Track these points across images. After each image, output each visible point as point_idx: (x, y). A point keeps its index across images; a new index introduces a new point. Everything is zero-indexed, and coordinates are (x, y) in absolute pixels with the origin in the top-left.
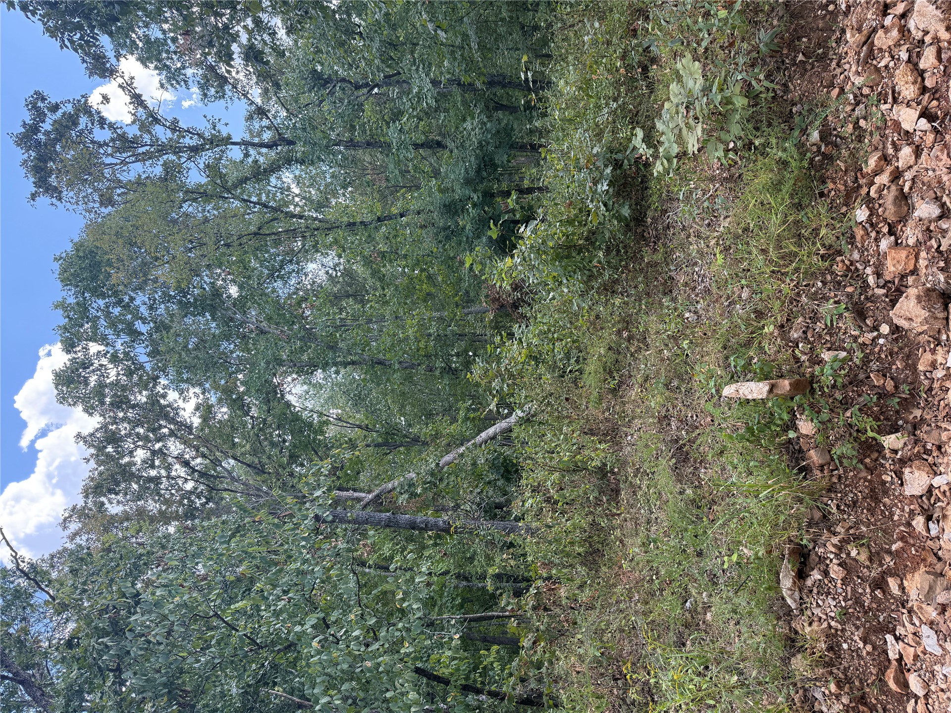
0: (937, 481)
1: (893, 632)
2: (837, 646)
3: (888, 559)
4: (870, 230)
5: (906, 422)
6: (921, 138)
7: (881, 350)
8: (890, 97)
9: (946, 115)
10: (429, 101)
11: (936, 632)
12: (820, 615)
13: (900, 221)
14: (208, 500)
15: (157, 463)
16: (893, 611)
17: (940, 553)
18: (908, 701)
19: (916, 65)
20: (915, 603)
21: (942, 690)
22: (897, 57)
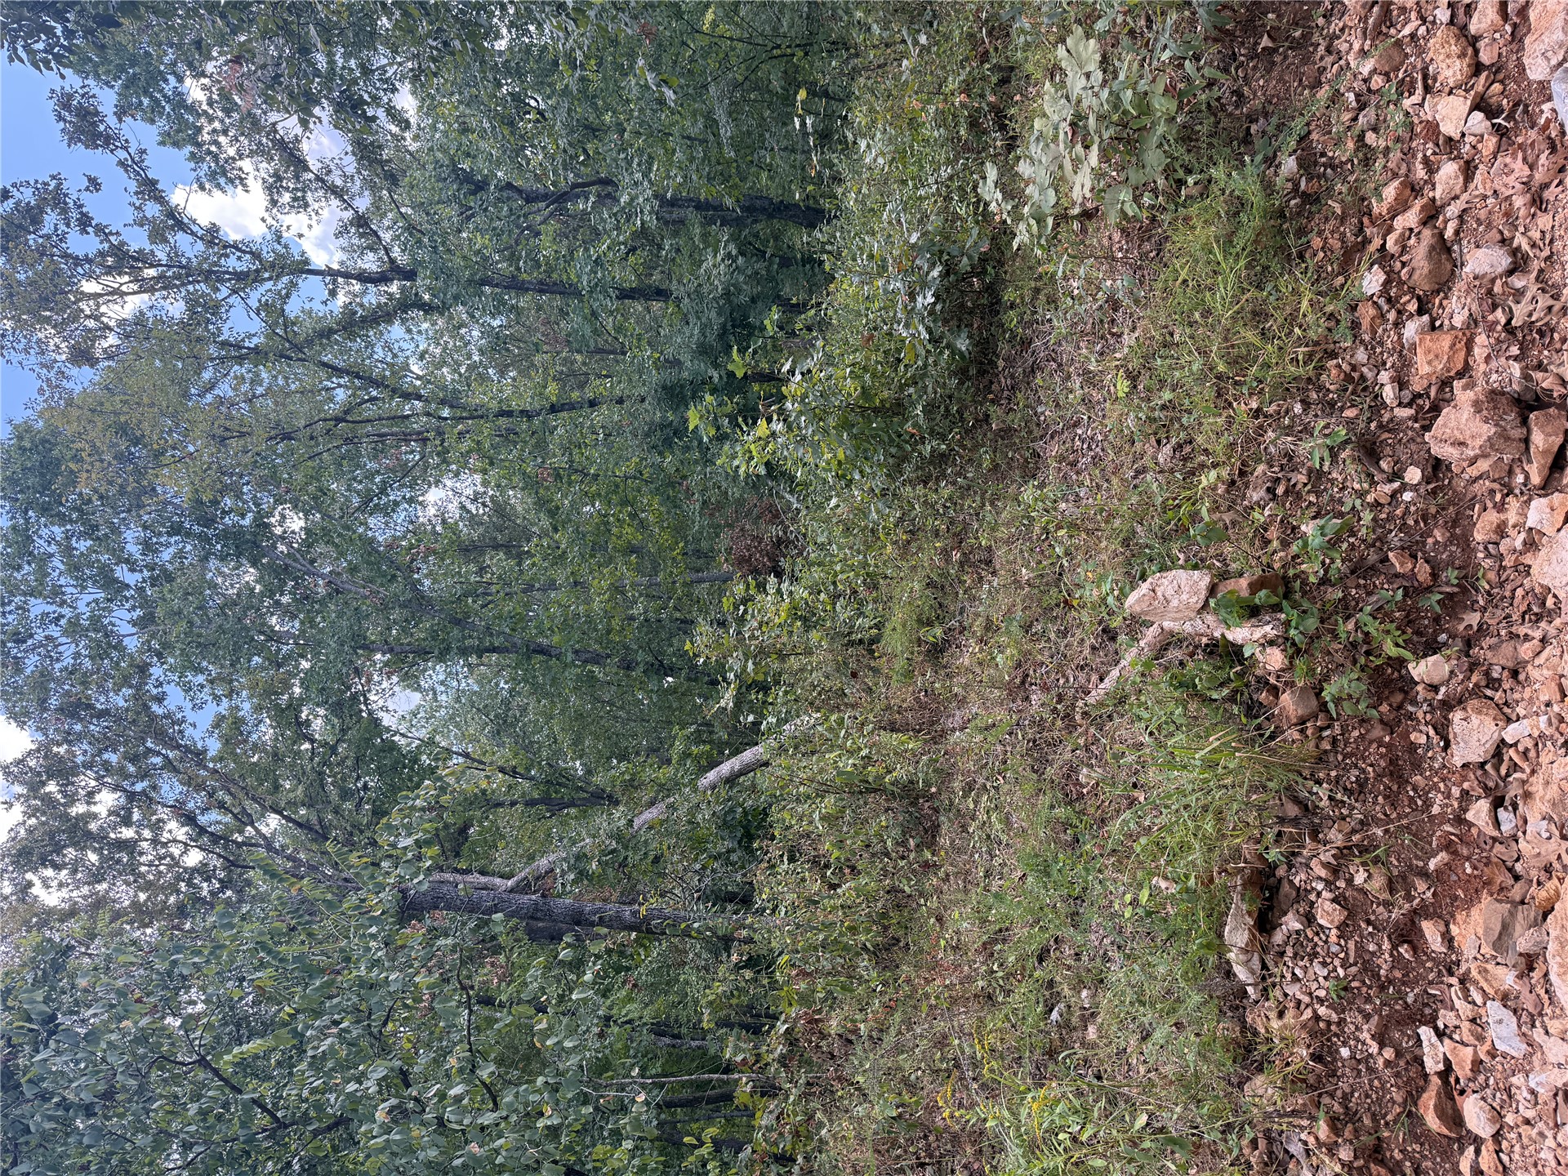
0: (1511, 733)
1: (1432, 1021)
2: (1330, 1053)
3: (1421, 885)
4: (1386, 307)
5: (1453, 636)
6: (1474, 147)
7: (1407, 512)
8: (1420, 85)
9: (1517, 105)
10: (647, 218)
11: (1515, 1011)
12: (1299, 996)
13: (1438, 292)
14: (225, 885)
15: (136, 816)
16: (1431, 983)
17: (1518, 867)
18: (1462, 1150)
19: (1464, 28)
20: (1473, 966)
21: (1527, 1122)
22: (1431, 18)
